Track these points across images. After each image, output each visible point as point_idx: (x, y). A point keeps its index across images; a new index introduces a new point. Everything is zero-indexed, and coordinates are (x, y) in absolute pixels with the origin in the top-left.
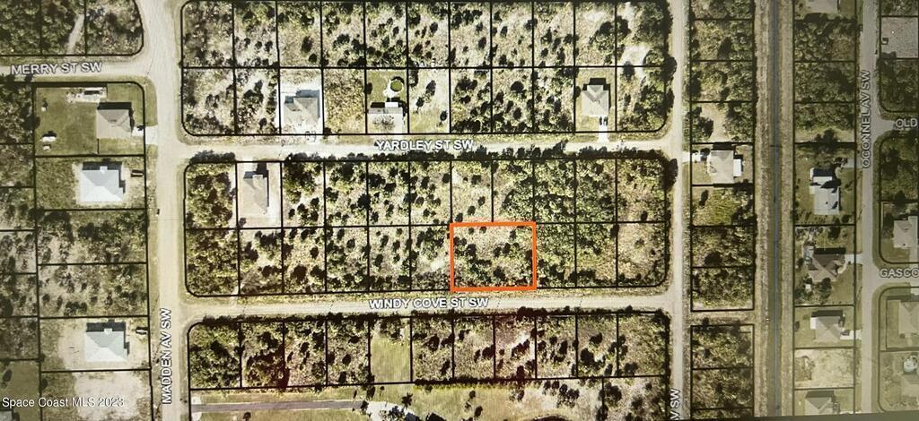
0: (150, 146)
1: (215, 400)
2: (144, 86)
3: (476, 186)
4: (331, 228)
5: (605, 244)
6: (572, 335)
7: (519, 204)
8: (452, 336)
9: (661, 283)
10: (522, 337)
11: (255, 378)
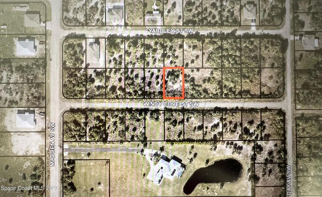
0: (48, 30)
1: (75, 147)
2: (46, 4)
3: (195, 50)
4: (128, 69)
5: (255, 78)
6: (239, 120)
7: (215, 59)
8: (183, 120)
9: (281, 96)
10: (216, 121)
11: (93, 136)
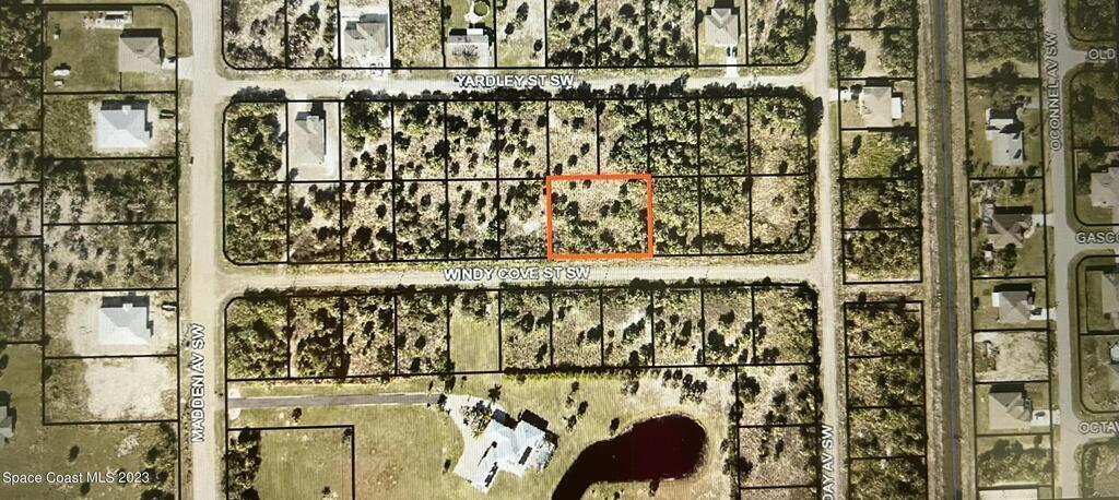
0: (183, 81)
1: (256, 393)
2: (176, 9)
3: (579, 131)
4: (401, 182)
5: (737, 201)
6: (696, 313)
7: (631, 153)
8: (550, 314)
9: (806, 249)
10: (636, 315)
11: (307, 365)
